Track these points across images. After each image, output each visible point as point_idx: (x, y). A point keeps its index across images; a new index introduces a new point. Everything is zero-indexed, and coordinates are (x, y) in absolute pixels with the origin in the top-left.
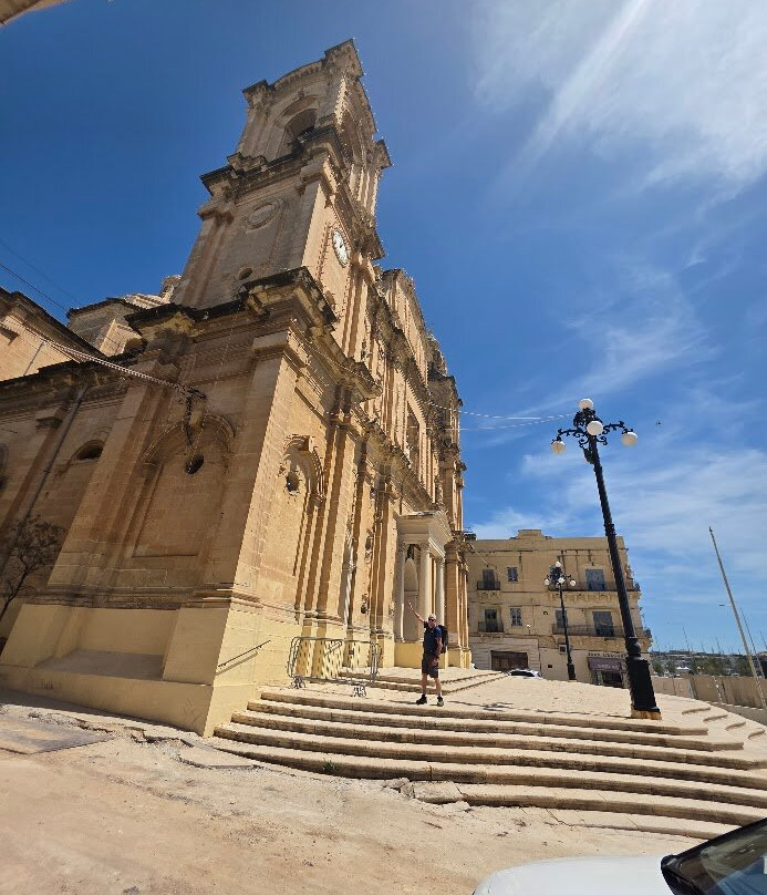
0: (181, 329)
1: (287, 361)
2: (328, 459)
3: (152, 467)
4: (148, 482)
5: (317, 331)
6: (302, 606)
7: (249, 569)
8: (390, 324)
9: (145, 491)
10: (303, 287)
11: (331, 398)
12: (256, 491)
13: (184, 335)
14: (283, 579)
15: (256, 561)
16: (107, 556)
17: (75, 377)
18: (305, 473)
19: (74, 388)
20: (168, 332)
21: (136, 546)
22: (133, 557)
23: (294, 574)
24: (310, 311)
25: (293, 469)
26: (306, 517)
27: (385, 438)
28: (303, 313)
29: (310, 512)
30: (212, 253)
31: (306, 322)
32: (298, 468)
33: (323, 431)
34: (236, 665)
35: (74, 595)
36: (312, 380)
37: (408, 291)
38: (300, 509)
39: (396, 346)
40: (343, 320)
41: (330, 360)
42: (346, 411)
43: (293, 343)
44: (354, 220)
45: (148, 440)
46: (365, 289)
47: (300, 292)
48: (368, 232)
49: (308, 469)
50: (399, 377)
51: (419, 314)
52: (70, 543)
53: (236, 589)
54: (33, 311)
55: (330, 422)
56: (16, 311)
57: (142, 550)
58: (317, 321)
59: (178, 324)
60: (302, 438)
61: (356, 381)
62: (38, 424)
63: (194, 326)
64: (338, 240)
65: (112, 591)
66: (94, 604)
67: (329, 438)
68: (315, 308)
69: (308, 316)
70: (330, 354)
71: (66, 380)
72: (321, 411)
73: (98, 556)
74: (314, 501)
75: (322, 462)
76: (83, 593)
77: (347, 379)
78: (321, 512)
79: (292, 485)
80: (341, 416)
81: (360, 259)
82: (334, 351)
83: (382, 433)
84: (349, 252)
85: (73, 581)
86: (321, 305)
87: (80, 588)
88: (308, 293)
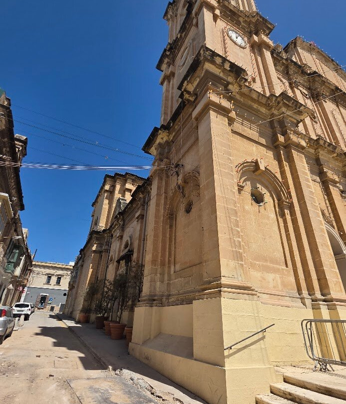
0: (165, 139)
1: (214, 111)
2: (283, 173)
3: (171, 217)
4: (171, 227)
5: (233, 88)
6: (305, 293)
7: (232, 263)
8: (304, 73)
9: (171, 231)
10: (209, 61)
11: (269, 131)
12: (219, 204)
13: (167, 141)
14: (276, 271)
15: (238, 257)
16: (162, 274)
17: (143, 193)
18: (266, 188)
19: (144, 198)
20: (160, 144)
21: (175, 266)
22: (175, 272)
23: (287, 266)
24: (221, 75)
25: (254, 188)
26: (281, 220)
27: (335, 148)
28: (217, 79)
29: (283, 215)
30: (170, 97)
31: (222, 84)
32: (258, 185)
33: (270, 154)
34: (245, 348)
35: (152, 301)
36: (245, 122)
37: (310, 50)
38: (273, 216)
39: (317, 85)
40: (258, 79)
41: (255, 106)
42: (284, 133)
43: (214, 98)
44: (241, 19)
45: (165, 204)
46: (268, 55)
47: (208, 66)
48: (254, 20)
49: (267, 183)
50: (329, 106)
51: (327, 60)
52: (147, 270)
53: (224, 281)
54: (134, 178)
55: (273, 145)
56: (129, 181)
57: (178, 267)
58: (230, 79)
59: (162, 137)
60: (252, 162)
61: (284, 109)
62: (137, 220)
63: (170, 133)
64: (233, 35)
65: (170, 295)
66: (162, 305)
67: (278, 158)
68: (224, 70)
69: (221, 79)
70: (253, 100)
71: (140, 196)
72: (263, 141)
73: (158, 275)
74: (283, 206)
75: (279, 176)
76: (156, 298)
77: (276, 112)
78: (293, 214)
79: (258, 199)
80: (281, 139)
81: (256, 38)
82: (255, 96)
83: (330, 145)
84: (246, 39)
85: (150, 292)
86: (227, 66)
87: (155, 295)
88: (213, 62)
